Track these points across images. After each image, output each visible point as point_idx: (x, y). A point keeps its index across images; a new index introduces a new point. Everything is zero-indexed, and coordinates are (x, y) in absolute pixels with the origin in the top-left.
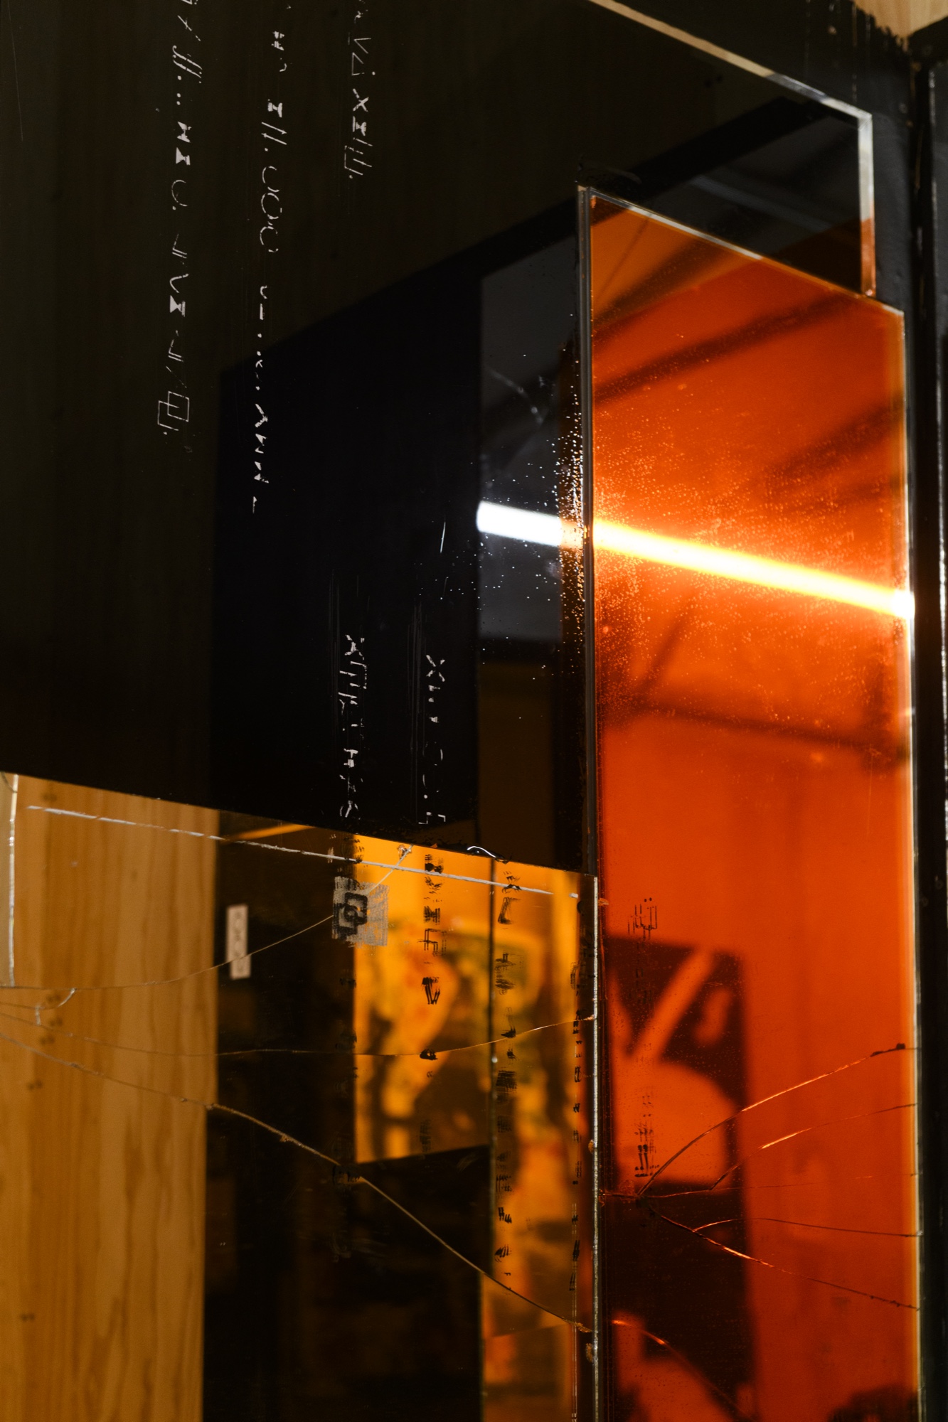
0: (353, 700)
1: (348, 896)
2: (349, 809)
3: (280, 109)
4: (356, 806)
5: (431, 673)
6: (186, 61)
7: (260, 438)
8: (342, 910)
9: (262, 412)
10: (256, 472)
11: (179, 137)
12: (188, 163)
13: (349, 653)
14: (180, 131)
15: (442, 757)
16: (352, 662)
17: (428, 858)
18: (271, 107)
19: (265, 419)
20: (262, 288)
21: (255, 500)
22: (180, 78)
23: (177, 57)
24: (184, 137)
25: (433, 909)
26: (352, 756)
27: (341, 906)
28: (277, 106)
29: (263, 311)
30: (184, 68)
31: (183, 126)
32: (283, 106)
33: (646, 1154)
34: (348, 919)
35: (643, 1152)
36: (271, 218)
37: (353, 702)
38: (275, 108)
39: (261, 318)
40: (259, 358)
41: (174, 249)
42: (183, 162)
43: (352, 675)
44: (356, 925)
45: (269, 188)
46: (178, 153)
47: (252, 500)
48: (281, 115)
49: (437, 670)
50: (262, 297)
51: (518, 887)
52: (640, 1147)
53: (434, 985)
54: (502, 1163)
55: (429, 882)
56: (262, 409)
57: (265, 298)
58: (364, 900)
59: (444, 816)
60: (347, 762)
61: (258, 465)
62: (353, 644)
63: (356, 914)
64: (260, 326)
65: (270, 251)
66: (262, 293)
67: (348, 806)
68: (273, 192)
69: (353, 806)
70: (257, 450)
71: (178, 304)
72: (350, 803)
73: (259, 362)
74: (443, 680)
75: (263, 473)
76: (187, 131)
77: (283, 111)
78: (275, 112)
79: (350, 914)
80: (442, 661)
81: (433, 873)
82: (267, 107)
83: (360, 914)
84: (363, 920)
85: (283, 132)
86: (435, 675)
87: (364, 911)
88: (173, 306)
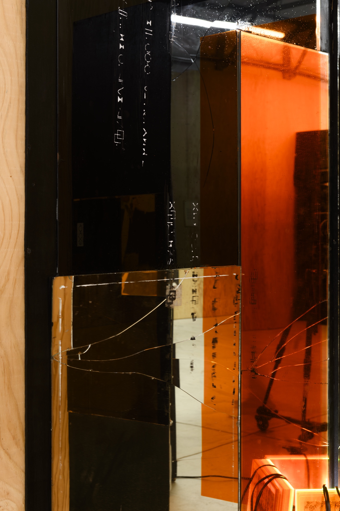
0: (172, 224)
1: (171, 292)
2: (170, 261)
3: (150, 23)
4: (172, 260)
5: (194, 209)
6: (123, 12)
7: (145, 140)
8: (169, 297)
10: (143, 152)
11: (121, 39)
12: (123, 48)
13: (170, 208)
14: (121, 37)
15: (197, 237)
16: (171, 211)
17: (194, 272)
18: (148, 23)
19: (146, 133)
20: (145, 87)
21: (143, 162)
22: (121, 18)
23: (120, 11)
24: (122, 39)
25: (194, 289)
26: (171, 243)
27: (168, 295)
28: (149, 22)
29: (146, 95)
30: (122, 14)
31: (122, 35)
32: (151, 22)
33: (254, 355)
34: (170, 299)
35: (253, 354)
36: (148, 62)
37: (172, 225)
38: (149, 23)
39: (145, 98)
40: (144, 112)
41: (119, 80)
42: (122, 48)
43: (171, 215)
44: (172, 301)
45: (147, 52)
46: (120, 45)
48: (151, 25)
49: (196, 207)
50: (145, 90)
51: (219, 276)
52: (252, 352)
53: (195, 314)
54: (213, 368)
55: (194, 281)
56: (145, 130)
57: (146, 90)
58: (175, 292)
59: (197, 257)
60: (170, 245)
61: (144, 149)
62: (172, 205)
63: (173, 297)
64: (144, 101)
65: (148, 74)
66: (145, 89)
67: (170, 260)
68: (148, 53)
69: (171, 260)
70: (144, 144)
71: (120, 99)
72: (170, 259)
73: (144, 114)
74: (198, 210)
75: (146, 152)
76: (123, 37)
77: (151, 24)
78: (149, 24)
79: (171, 297)
80: (197, 204)
81: (195, 277)
82: (147, 23)
83: (174, 297)
84: (175, 299)
85: (151, 31)
86: (195, 209)
87: (175, 295)
88: (119, 99)
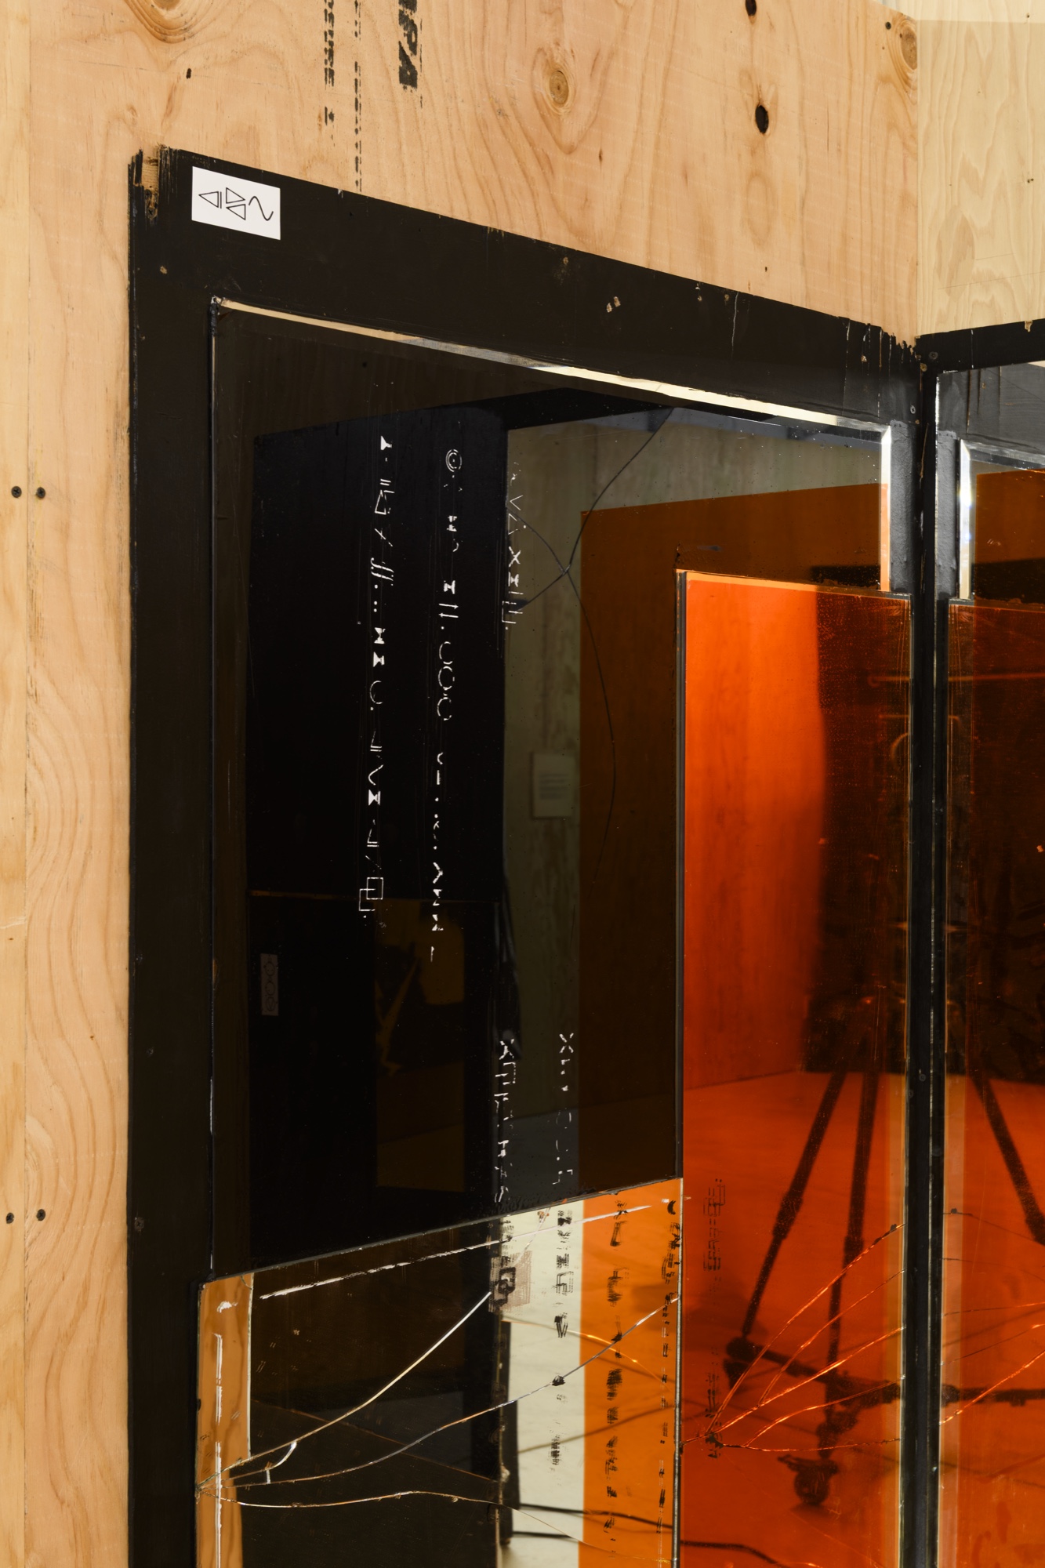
0: (506, 1096)
1: (502, 1272)
2: (502, 1194)
3: (453, 587)
4: (507, 1189)
5: (563, 1048)
6: (382, 569)
7: (437, 892)
8: (497, 1287)
9: (438, 868)
10: (433, 923)
11: (376, 642)
12: (383, 663)
13: (502, 1057)
14: (376, 636)
15: (570, 1119)
16: (505, 1064)
17: (561, 1213)
18: (446, 587)
19: (441, 873)
20: (439, 755)
21: (433, 949)
22: (376, 587)
23: (375, 568)
24: (380, 641)
25: (563, 1256)
26: (504, 1146)
27: (496, 1283)
28: (451, 584)
29: (440, 776)
30: (379, 576)
31: (379, 630)
32: (456, 583)
33: (713, 1398)
34: (501, 1291)
35: (712, 1395)
36: (446, 689)
37: (505, 1099)
38: (449, 587)
39: (438, 783)
40: (437, 820)
41: (372, 747)
42: (379, 663)
43: (504, 1075)
44: (507, 1295)
45: (445, 663)
46: (375, 656)
47: (431, 949)
48: (454, 593)
49: (567, 1045)
50: (439, 763)
51: (625, 1212)
52: (709, 1391)
53: (563, 1319)
54: (610, 1449)
55: (561, 1234)
56: (439, 865)
57: (441, 763)
58: (512, 1270)
59: (571, 1170)
60: (500, 1153)
61: (435, 917)
62: (506, 1047)
63: (507, 1285)
64: (436, 790)
65: (445, 719)
66: (438, 760)
67: (500, 1191)
68: (448, 666)
69: (505, 1190)
70: (435, 904)
71: (374, 795)
72: (502, 1188)
73: (436, 824)
74: (572, 1051)
75: (439, 924)
76: (382, 634)
77: (456, 588)
78: (450, 590)
79: (503, 1286)
80: (572, 1035)
81: (565, 1225)
82: (443, 588)
83: (510, 1284)
84: (512, 1289)
85: (456, 607)
86: (567, 1049)
87: (513, 1280)
88: (372, 798)
